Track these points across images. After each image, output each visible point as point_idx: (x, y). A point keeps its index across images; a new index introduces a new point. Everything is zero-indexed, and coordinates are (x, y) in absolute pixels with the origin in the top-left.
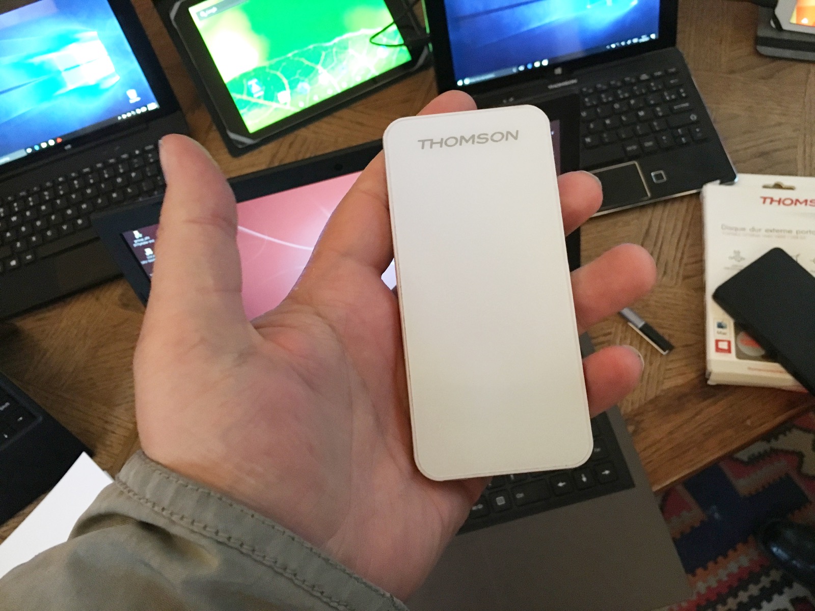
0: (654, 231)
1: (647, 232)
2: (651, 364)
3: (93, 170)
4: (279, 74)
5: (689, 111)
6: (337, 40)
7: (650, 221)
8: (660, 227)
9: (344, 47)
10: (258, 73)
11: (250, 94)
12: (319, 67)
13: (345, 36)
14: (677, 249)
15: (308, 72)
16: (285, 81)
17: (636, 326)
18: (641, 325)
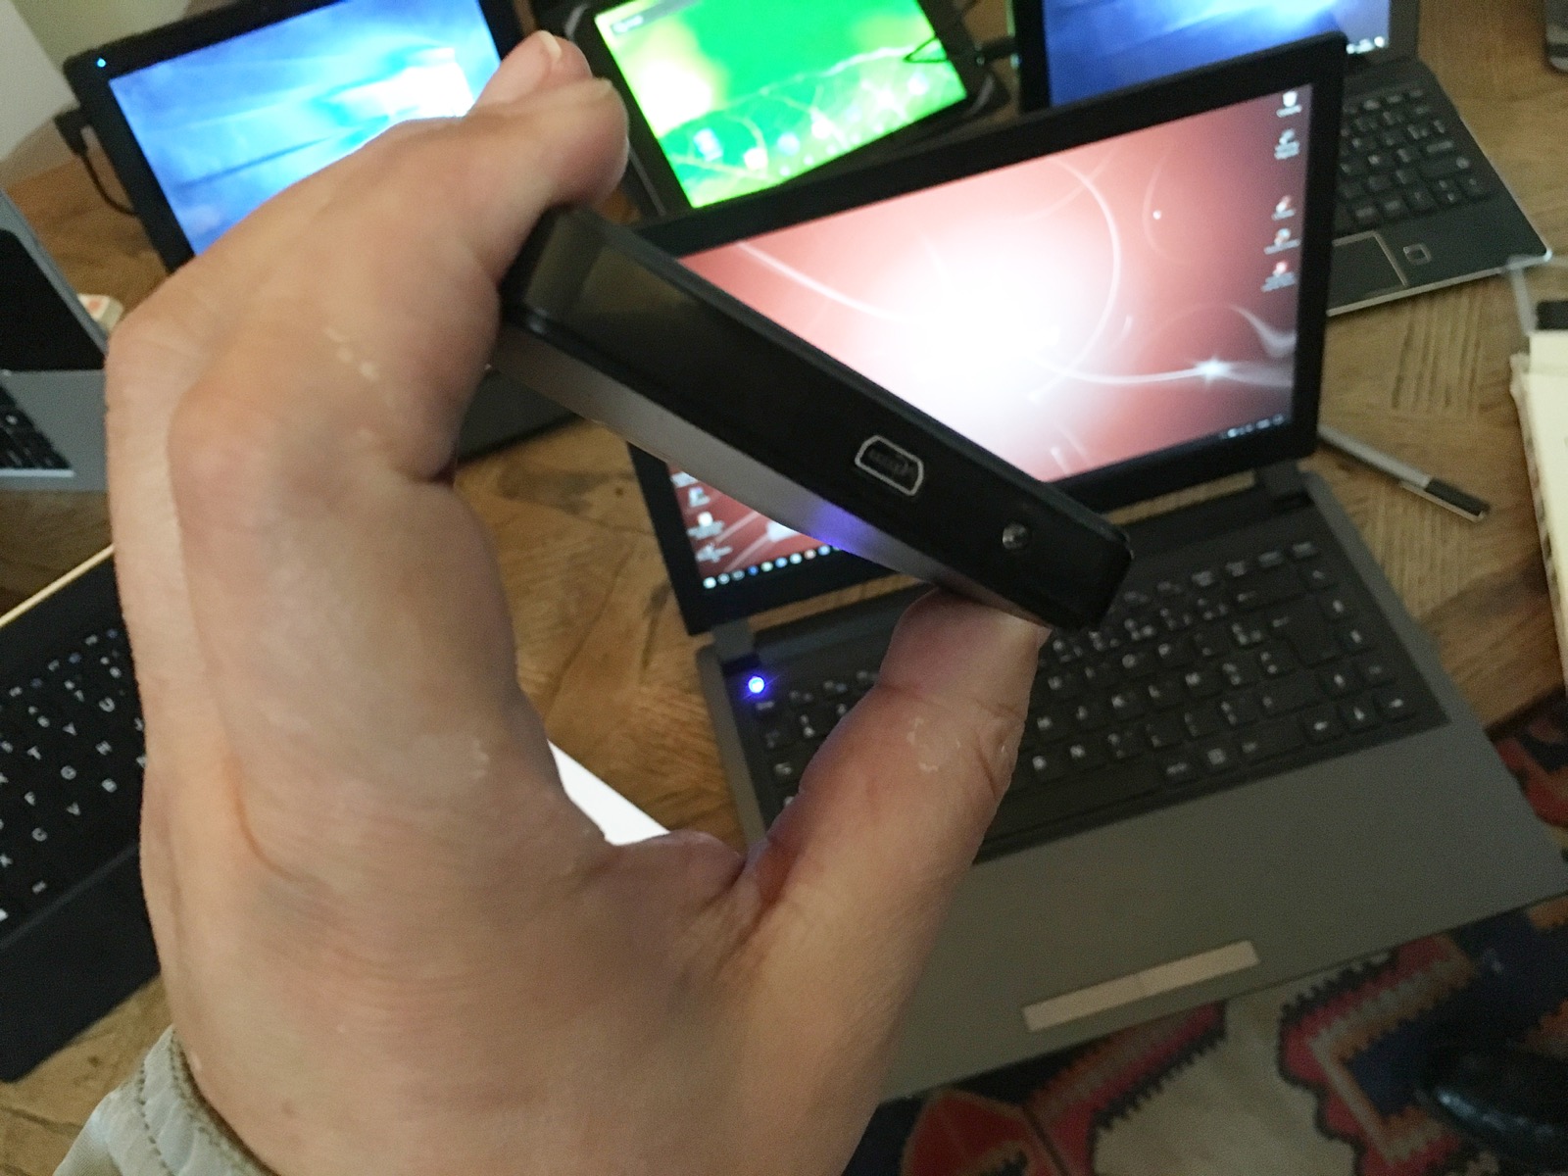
0: (1418, 340)
1: (1407, 343)
2: (1445, 542)
4: (747, 122)
5: (1453, 154)
6: (840, 67)
7: (1411, 329)
8: (1428, 336)
9: (852, 77)
10: (712, 121)
11: (699, 154)
12: (814, 113)
13: (857, 60)
14: (1462, 365)
15: (796, 120)
16: (757, 134)
17: (1416, 485)
18: (1424, 481)
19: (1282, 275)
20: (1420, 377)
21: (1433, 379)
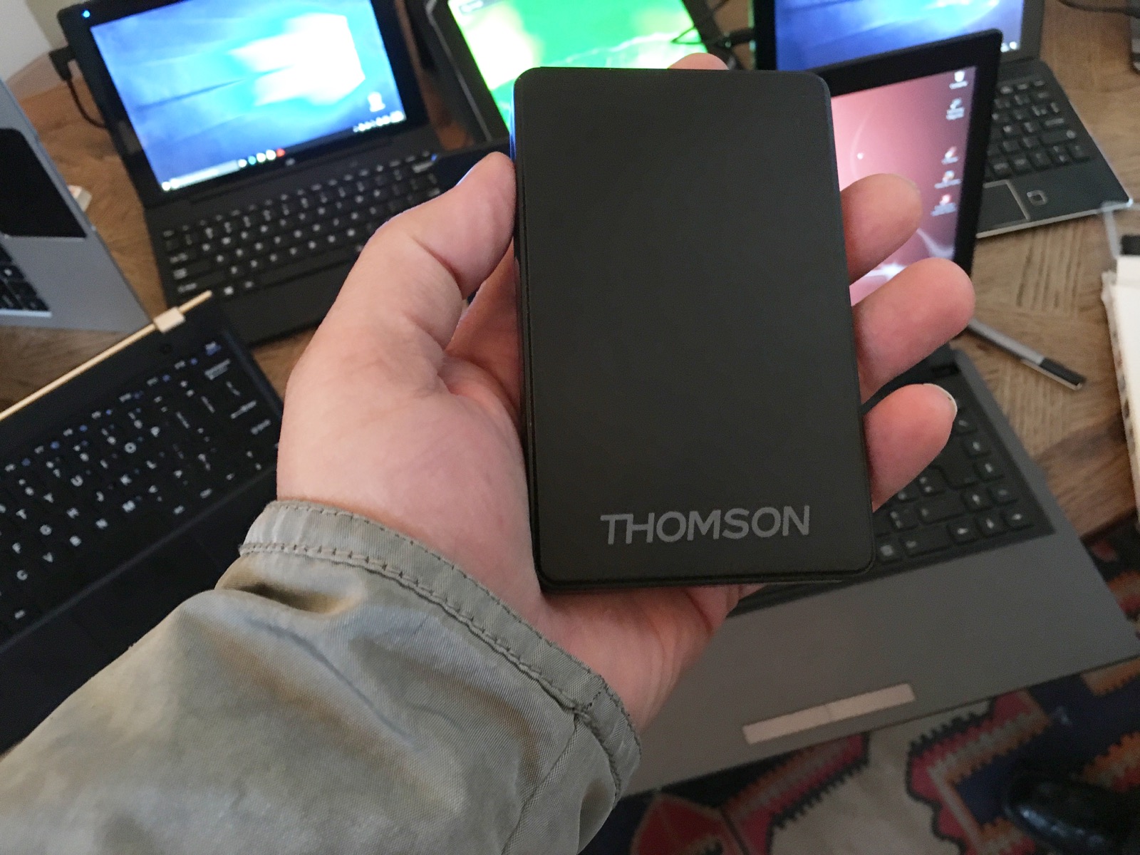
0: (1037, 258)
1: (1029, 260)
2: (1053, 403)
3: (326, 188)
6: (625, 45)
7: (1031, 251)
8: (1043, 254)
13: (636, 41)
14: (1068, 277)
17: (1033, 362)
18: (1039, 360)
19: (947, 205)
20: (1037, 285)
21: (1047, 288)
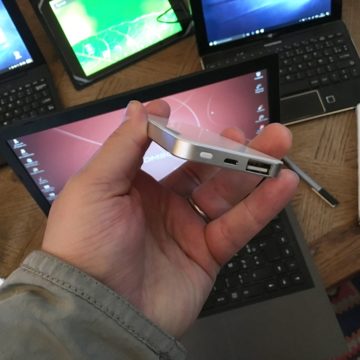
2: (325, 212)
4: (103, 40)
5: (348, 59)
6: (137, 19)
7: (326, 127)
9: (141, 24)
10: (91, 40)
11: (86, 53)
12: (127, 36)
13: (143, 17)
14: (341, 143)
15: (121, 39)
16: (107, 45)
18: (319, 189)
20: (326, 147)
21: (330, 149)
